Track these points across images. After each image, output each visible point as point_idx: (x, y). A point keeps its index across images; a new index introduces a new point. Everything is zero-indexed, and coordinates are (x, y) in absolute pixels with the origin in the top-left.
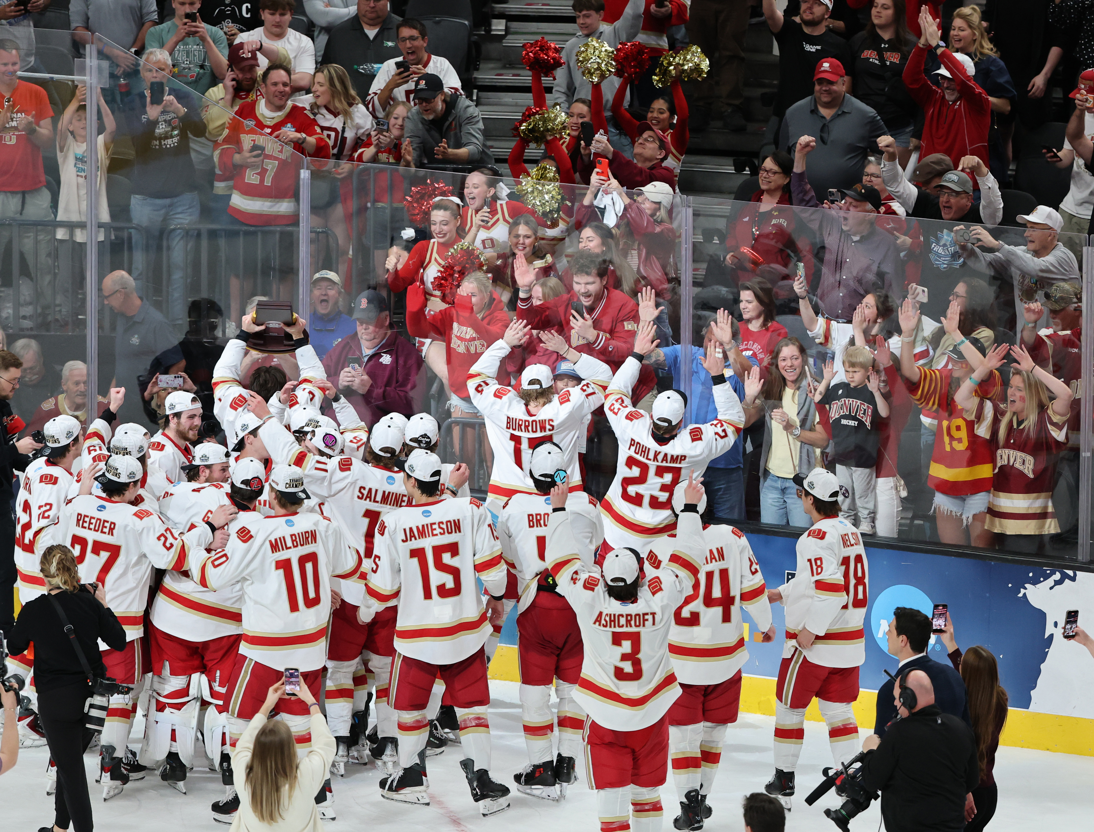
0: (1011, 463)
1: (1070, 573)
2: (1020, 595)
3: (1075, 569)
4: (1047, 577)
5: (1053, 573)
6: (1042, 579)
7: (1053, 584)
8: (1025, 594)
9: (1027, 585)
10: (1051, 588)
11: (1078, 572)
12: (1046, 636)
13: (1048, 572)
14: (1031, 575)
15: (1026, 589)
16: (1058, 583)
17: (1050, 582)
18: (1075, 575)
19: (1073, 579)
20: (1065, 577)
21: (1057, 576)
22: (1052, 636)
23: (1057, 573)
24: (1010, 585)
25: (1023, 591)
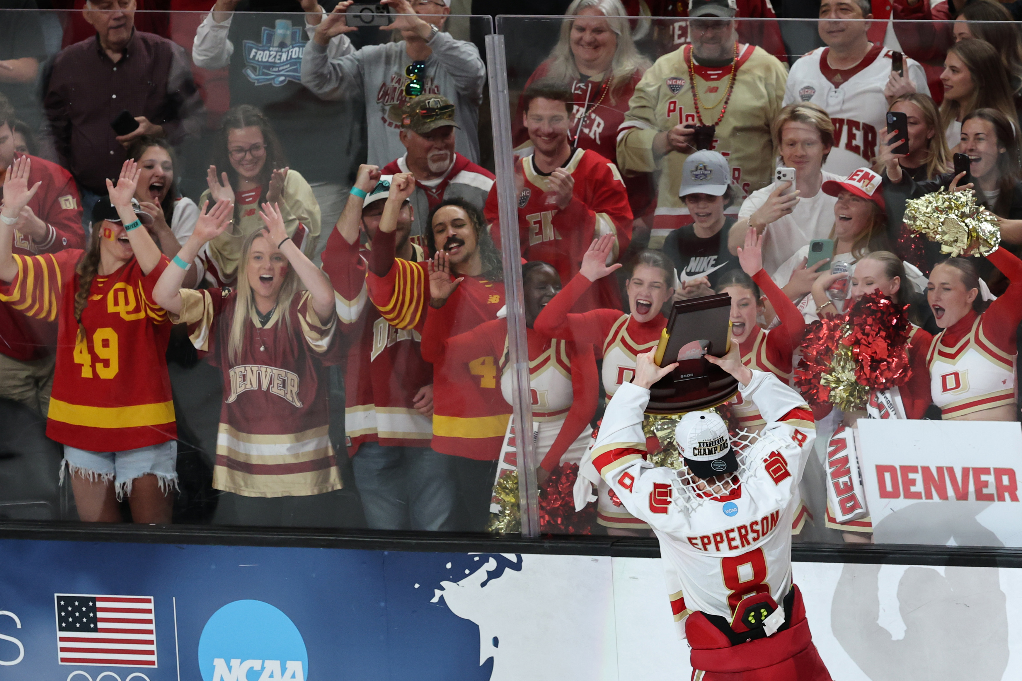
0: (264, 387)
1: (512, 557)
2: (435, 600)
3: (518, 551)
4: (475, 568)
5: (484, 560)
6: (467, 572)
7: (485, 577)
8: (442, 598)
9: (444, 584)
10: (483, 584)
11: (523, 556)
12: (482, 662)
13: (476, 559)
14: (449, 566)
15: (442, 589)
16: (493, 575)
17: (481, 574)
18: (520, 560)
19: (517, 567)
20: (503, 564)
21: (492, 564)
22: (490, 661)
23: (492, 560)
24: (417, 586)
25: (438, 593)
